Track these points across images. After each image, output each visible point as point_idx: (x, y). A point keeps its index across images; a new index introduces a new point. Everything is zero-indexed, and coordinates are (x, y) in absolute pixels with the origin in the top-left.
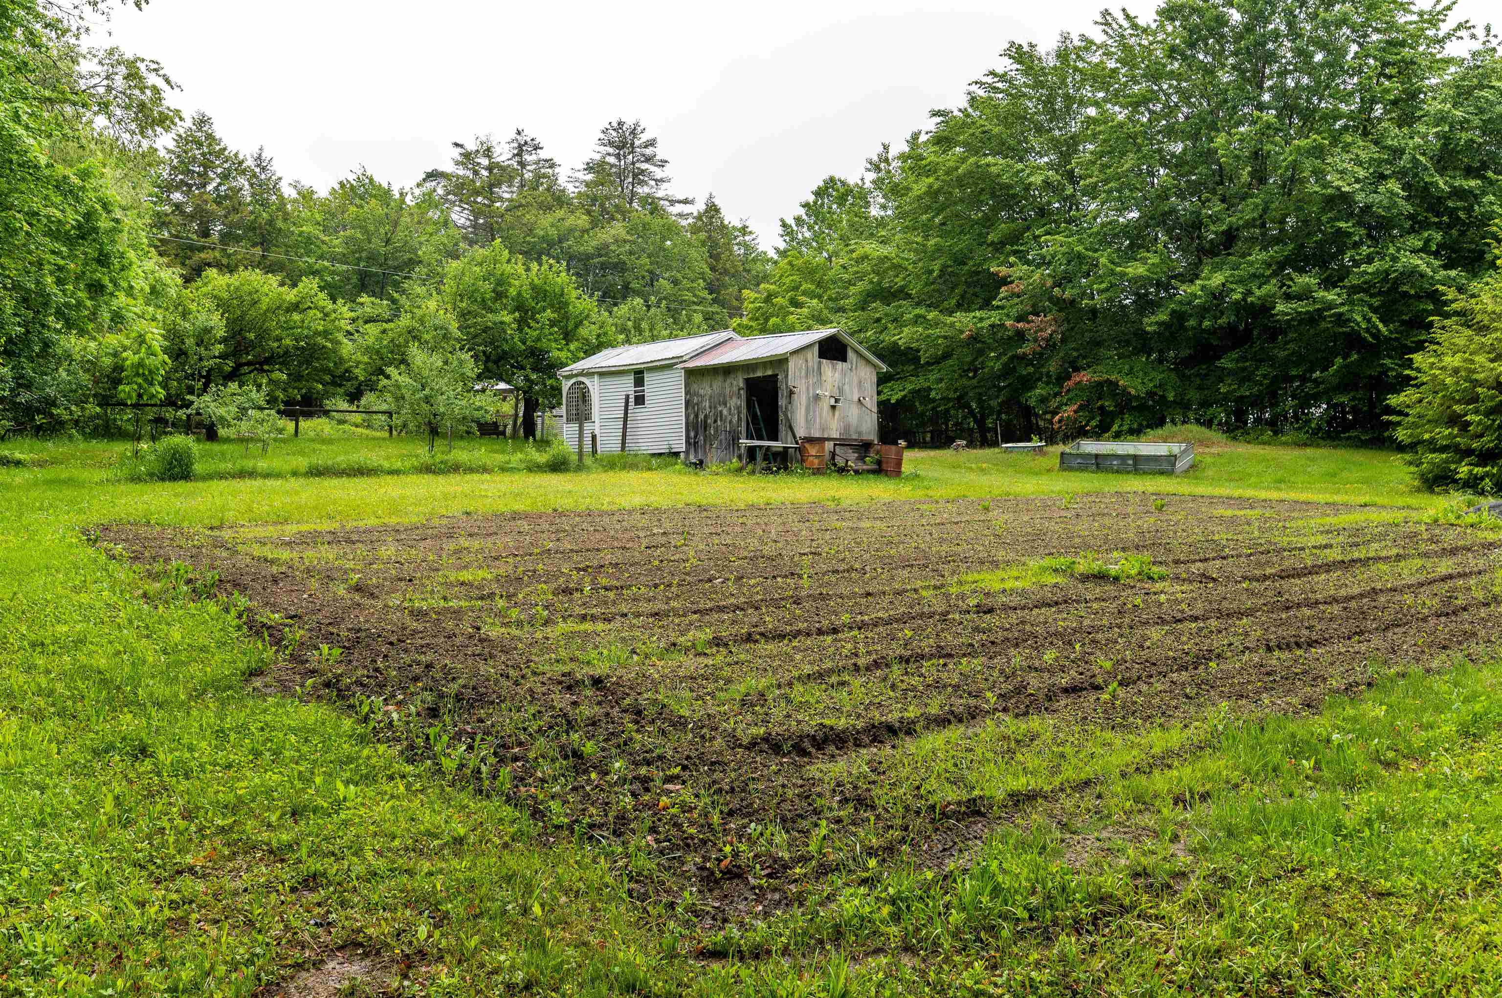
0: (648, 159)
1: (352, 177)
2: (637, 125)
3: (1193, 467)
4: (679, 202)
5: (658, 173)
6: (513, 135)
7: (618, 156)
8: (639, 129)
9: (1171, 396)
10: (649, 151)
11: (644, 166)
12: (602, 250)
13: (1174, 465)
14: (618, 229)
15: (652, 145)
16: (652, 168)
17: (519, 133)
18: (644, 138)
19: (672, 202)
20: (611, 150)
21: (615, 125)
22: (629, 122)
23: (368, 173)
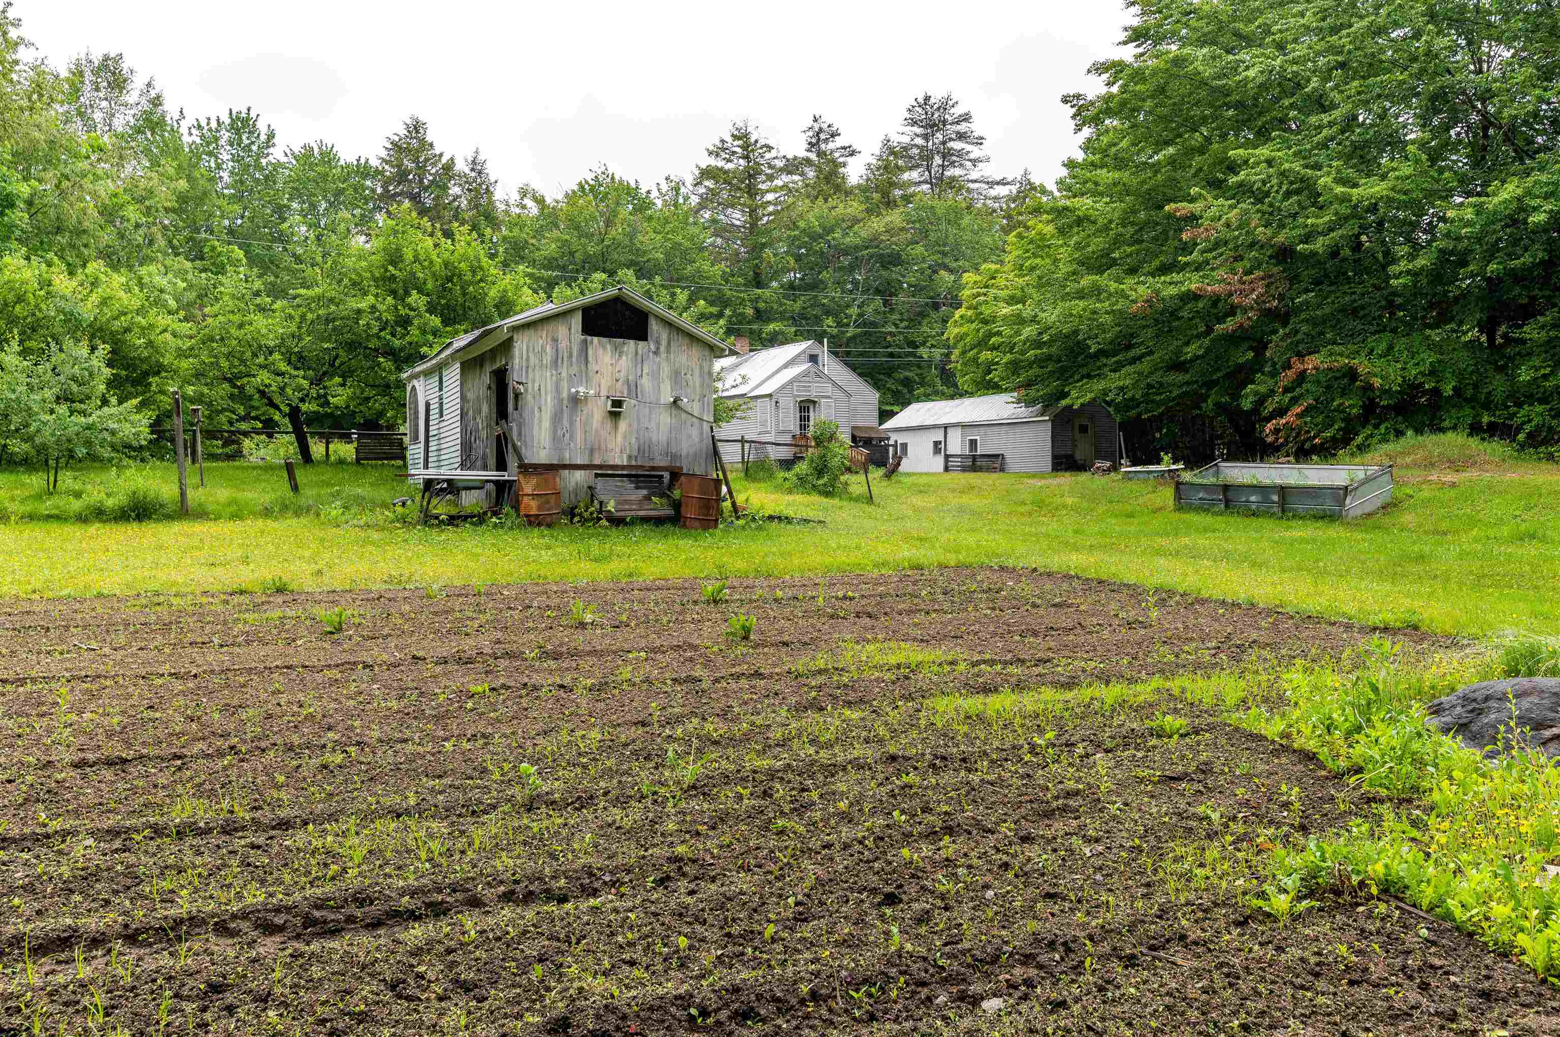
0: (961, 136)
1: (589, 177)
2: (949, 98)
3: (1387, 507)
4: (998, 183)
5: (975, 152)
6: (810, 123)
7: (926, 137)
8: (951, 103)
9: (1448, 390)
10: (963, 127)
11: (957, 145)
12: (873, 242)
13: (1342, 504)
14: (895, 217)
15: (966, 120)
16: (969, 148)
17: (815, 120)
18: (958, 111)
19: (992, 184)
20: (919, 131)
21: (921, 101)
22: (937, 96)
23: (610, 172)
